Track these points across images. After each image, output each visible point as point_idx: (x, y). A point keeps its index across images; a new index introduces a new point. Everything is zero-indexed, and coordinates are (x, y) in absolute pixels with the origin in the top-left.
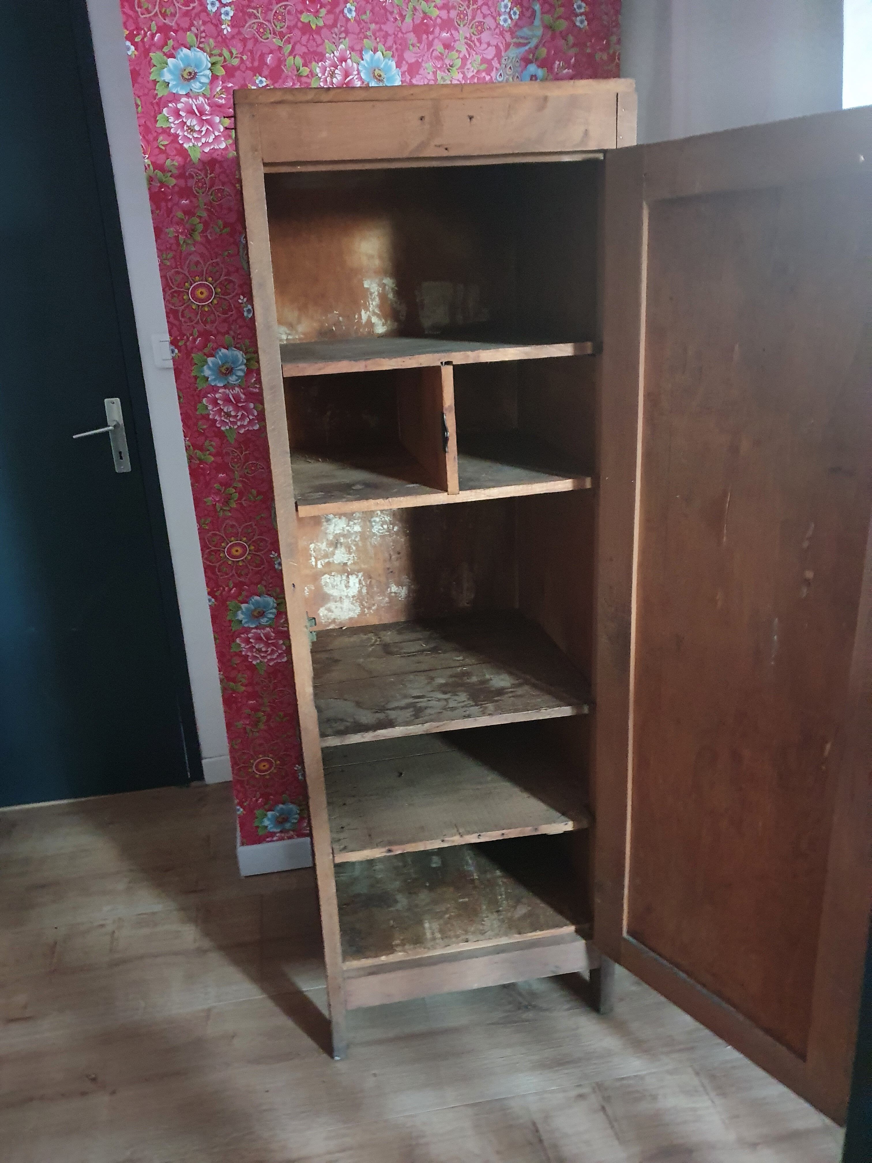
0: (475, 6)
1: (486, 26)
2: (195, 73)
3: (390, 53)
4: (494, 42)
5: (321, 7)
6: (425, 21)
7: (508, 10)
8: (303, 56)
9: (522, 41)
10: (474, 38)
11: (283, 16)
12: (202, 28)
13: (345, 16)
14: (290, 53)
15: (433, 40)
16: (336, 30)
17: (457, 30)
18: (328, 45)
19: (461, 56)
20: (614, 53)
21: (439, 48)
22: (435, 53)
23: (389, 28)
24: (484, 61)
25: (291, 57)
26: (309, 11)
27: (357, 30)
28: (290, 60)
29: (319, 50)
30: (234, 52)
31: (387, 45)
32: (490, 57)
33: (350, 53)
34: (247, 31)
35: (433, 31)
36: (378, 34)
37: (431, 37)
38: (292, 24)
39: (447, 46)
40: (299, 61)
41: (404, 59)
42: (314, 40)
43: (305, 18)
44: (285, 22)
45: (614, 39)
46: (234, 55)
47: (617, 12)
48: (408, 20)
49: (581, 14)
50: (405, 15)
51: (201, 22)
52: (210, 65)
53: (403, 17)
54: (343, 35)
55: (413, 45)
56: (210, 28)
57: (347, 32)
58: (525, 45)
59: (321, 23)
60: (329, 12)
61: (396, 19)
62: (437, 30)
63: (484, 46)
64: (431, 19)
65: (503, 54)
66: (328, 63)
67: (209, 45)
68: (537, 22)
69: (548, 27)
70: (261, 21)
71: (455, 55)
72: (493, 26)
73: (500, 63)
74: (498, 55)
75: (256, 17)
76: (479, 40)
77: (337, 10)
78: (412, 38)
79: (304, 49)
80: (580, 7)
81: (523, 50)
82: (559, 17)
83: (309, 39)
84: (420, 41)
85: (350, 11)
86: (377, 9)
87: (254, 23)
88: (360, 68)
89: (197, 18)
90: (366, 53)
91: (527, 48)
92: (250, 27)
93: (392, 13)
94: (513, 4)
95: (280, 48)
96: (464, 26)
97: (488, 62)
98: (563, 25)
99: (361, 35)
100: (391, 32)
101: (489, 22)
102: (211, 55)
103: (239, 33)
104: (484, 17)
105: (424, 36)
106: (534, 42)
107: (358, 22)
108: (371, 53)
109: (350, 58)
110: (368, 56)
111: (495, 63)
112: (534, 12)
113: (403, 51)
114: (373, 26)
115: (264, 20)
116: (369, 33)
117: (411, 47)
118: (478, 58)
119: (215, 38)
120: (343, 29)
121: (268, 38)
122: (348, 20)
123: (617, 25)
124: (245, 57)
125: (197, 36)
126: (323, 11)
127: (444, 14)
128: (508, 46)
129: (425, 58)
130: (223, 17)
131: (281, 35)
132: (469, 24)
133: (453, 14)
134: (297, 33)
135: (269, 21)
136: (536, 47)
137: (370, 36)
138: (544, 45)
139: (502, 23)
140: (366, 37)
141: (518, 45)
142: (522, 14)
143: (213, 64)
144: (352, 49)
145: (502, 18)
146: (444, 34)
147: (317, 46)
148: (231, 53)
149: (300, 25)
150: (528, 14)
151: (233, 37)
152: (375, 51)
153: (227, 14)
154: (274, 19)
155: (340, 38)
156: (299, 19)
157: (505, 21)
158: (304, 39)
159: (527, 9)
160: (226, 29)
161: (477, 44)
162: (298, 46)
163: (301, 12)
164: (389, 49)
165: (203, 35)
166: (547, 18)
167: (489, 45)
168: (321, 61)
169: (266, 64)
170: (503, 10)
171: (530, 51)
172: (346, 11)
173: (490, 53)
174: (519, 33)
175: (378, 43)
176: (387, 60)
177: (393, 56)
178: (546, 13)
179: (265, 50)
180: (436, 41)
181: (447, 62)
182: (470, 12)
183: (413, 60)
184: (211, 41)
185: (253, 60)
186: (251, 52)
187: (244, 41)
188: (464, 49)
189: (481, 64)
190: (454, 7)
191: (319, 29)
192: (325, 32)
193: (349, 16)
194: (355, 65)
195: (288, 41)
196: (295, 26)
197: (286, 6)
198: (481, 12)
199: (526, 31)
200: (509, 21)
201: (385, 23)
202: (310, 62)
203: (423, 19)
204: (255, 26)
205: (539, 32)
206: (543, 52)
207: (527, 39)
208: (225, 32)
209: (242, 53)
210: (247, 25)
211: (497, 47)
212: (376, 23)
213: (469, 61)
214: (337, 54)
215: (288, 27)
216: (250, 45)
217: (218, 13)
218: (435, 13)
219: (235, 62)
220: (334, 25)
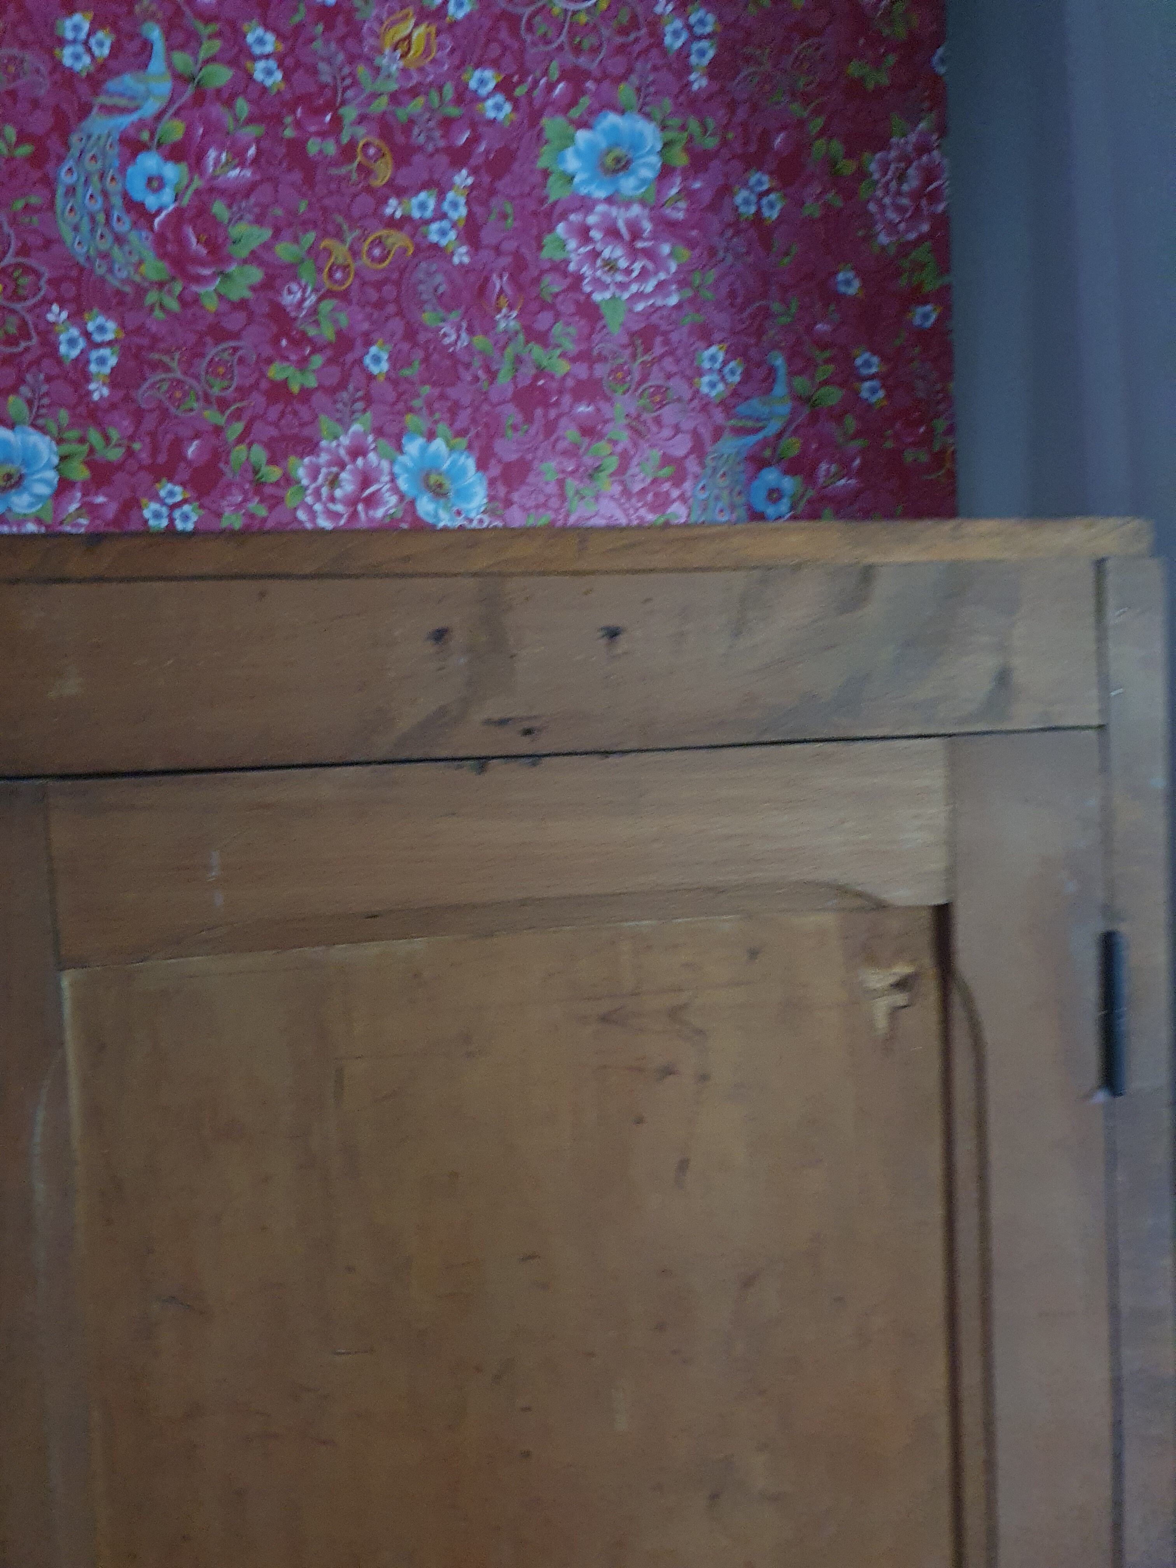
0: (647, 358)
1: (671, 395)
2: (21, 477)
3: (463, 442)
4: (688, 425)
5: (312, 352)
6: (541, 383)
7: (717, 366)
8: (269, 445)
9: (750, 424)
10: (646, 416)
11: (230, 370)
12: (45, 388)
13: (365, 370)
14: (240, 440)
15: (559, 416)
16: (345, 395)
17: (608, 399)
18: (325, 423)
19: (619, 448)
20: (943, 451)
21: (572, 434)
22: (561, 445)
23: (461, 393)
24: (666, 460)
25: (242, 447)
26: (285, 359)
27: (391, 396)
28: (239, 453)
29: (307, 432)
30: (114, 434)
31: (458, 425)
32: (680, 452)
33: (374, 441)
34: (143, 395)
35: (557, 404)
36: (436, 406)
37: (553, 413)
38: (248, 382)
39: (589, 431)
40: (259, 454)
41: (494, 455)
42: (295, 413)
43: (276, 372)
44: (232, 379)
45: (940, 425)
46: (114, 442)
47: (947, 375)
48: (504, 378)
49: (872, 377)
50: (498, 371)
51: (42, 377)
52: (55, 460)
53: (493, 376)
54: (359, 405)
55: (515, 428)
56: (65, 390)
57: (368, 400)
58: (757, 430)
59: (312, 382)
60: (330, 361)
61: (476, 379)
62: (567, 399)
63: (667, 432)
64: (552, 377)
65: (710, 449)
66: (324, 458)
67: (57, 421)
68: (780, 389)
69: (800, 400)
70: (178, 375)
71: (602, 447)
72: (687, 394)
73: (703, 465)
74: (698, 449)
75: (168, 369)
76: (658, 421)
77: (350, 358)
78: (511, 415)
79: (273, 432)
80: (867, 364)
81: (752, 440)
82: (825, 383)
83: (283, 414)
84: (529, 419)
85: (377, 360)
86: (435, 357)
87: (163, 380)
88: (397, 469)
89: (34, 369)
90: (412, 439)
91: (760, 436)
92: (152, 386)
93: (468, 366)
94: (728, 356)
95: (218, 430)
96: (624, 393)
97: (678, 463)
98: (833, 396)
99: (400, 406)
100: (466, 400)
101: (678, 386)
102: (60, 441)
103: (127, 399)
104: (669, 376)
105: (539, 412)
106: (773, 427)
107: (392, 380)
108: (420, 441)
109: (375, 449)
110: (413, 446)
111: (692, 465)
112: (772, 370)
113: (491, 437)
114: (426, 390)
115: (185, 373)
116: (417, 403)
117: (510, 433)
118: (655, 455)
119: (72, 408)
120: (360, 394)
121: (191, 410)
122: (371, 377)
123: (947, 398)
124: (137, 446)
125: (30, 403)
126: (317, 361)
127: (582, 371)
128: (718, 433)
129: (540, 453)
130: (93, 368)
131: (222, 404)
132: (636, 390)
133: (601, 370)
134: (257, 400)
135: (197, 377)
136: (780, 435)
137: (421, 408)
138: (795, 432)
139: (705, 389)
140: (411, 410)
141: (740, 431)
142: (747, 376)
143: (63, 458)
144: (379, 432)
145: (706, 379)
146: (583, 409)
147: (302, 425)
148: (107, 439)
149: (264, 385)
150: (760, 373)
151: (113, 406)
152: (431, 436)
153: (102, 361)
154: (207, 373)
155: (353, 412)
156: (263, 375)
157: (713, 385)
158: (273, 413)
159: (759, 365)
160: (99, 391)
161: (654, 429)
162: (258, 425)
163: (269, 361)
164: (461, 433)
165: (46, 401)
166: (801, 383)
167: (677, 430)
168: (309, 454)
169: (184, 458)
170: (707, 365)
171: (764, 443)
172: (367, 360)
173: (681, 447)
174: (742, 408)
175: (436, 422)
176: (454, 456)
177: (470, 447)
178: (800, 373)
179: (185, 432)
180: (564, 421)
181: (587, 460)
182: (636, 366)
183: (514, 457)
184: (64, 415)
185: (155, 450)
186: (153, 435)
187: (138, 415)
188: (624, 437)
189: (662, 465)
190: (602, 358)
191: (306, 394)
192: (319, 399)
193: (375, 370)
194: (385, 465)
195: (237, 416)
196: (255, 386)
197: (235, 349)
198: (662, 369)
199: (756, 405)
200: (721, 387)
201: (453, 384)
202: (286, 457)
203: (536, 378)
204: (165, 387)
205: (784, 408)
206: (792, 446)
207: (758, 420)
208: (96, 397)
209: (132, 438)
210: (146, 385)
211: (696, 435)
212: (434, 384)
213: (635, 461)
214: (345, 441)
215: (239, 389)
216: (150, 422)
217: (82, 362)
218: (562, 368)
219: (114, 454)
220: (342, 385)
